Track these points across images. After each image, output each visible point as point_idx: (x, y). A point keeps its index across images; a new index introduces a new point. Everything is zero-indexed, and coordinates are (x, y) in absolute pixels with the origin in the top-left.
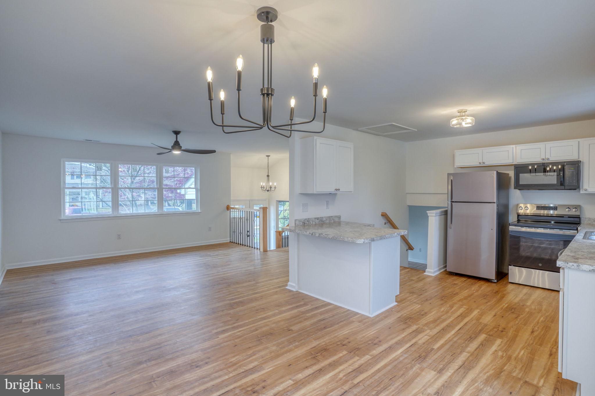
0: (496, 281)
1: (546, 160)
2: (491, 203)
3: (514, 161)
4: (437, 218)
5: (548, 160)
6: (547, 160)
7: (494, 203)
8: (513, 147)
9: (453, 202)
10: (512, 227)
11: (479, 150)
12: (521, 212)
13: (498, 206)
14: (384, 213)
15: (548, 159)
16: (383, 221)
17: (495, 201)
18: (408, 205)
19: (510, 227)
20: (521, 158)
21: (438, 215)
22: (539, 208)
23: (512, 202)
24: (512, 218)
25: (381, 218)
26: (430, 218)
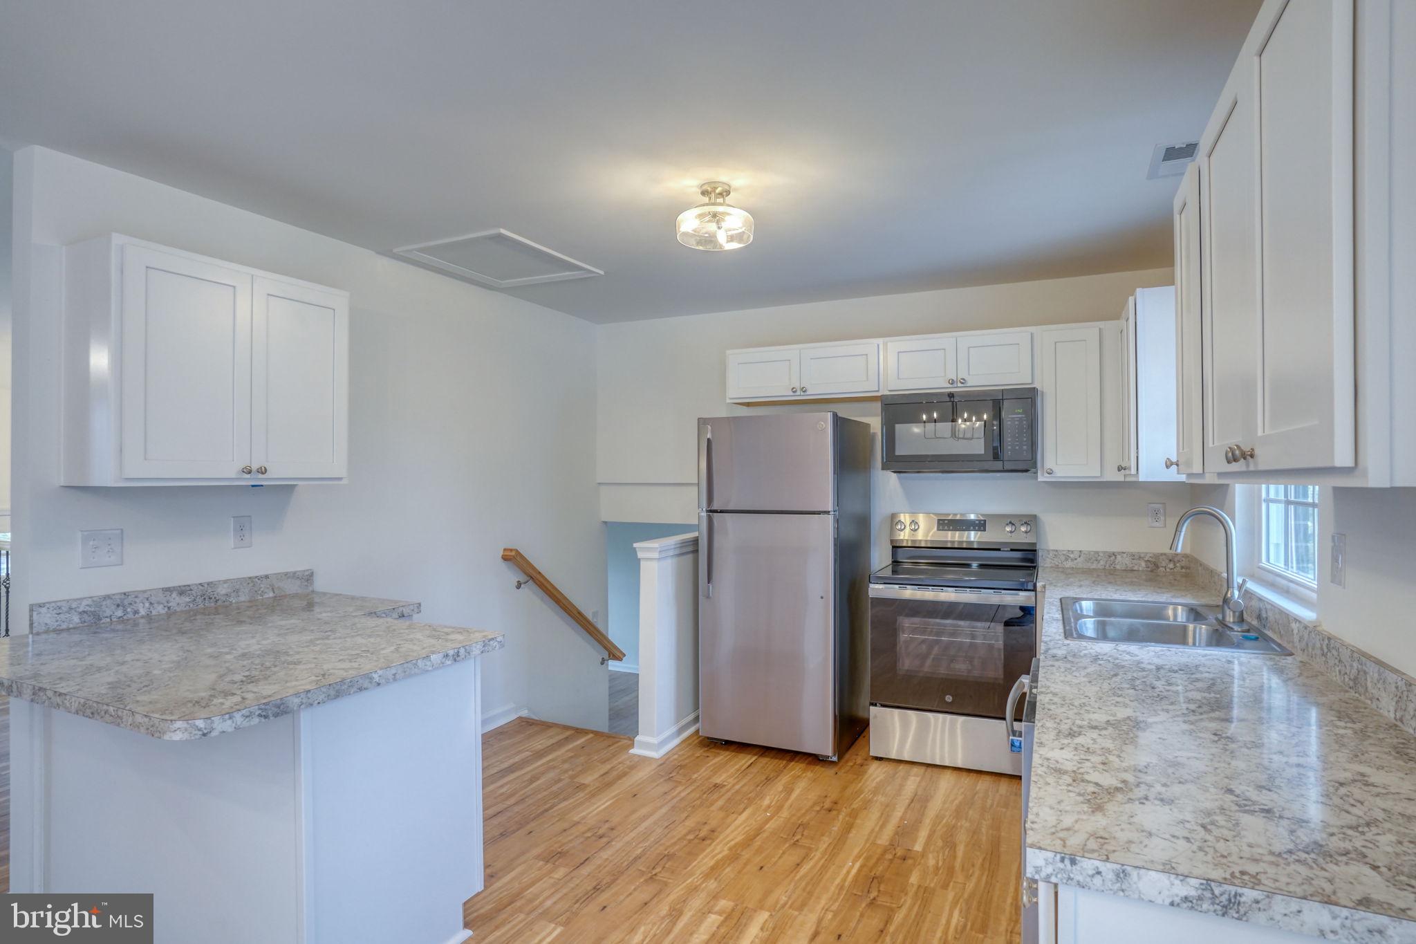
0: (835, 759)
1: (959, 385)
2: (819, 513)
3: (880, 388)
4: (669, 565)
5: (962, 383)
6: (962, 385)
7: (827, 513)
8: (878, 345)
9: (716, 511)
10: (877, 586)
11: (791, 351)
12: (904, 536)
13: (837, 521)
14: (511, 550)
15: (963, 381)
16: (511, 576)
17: (830, 508)
18: (605, 523)
19: (872, 586)
20: (898, 378)
21: (671, 553)
22: (946, 524)
23: (880, 509)
24: (880, 558)
25: (503, 566)
26: (643, 563)
